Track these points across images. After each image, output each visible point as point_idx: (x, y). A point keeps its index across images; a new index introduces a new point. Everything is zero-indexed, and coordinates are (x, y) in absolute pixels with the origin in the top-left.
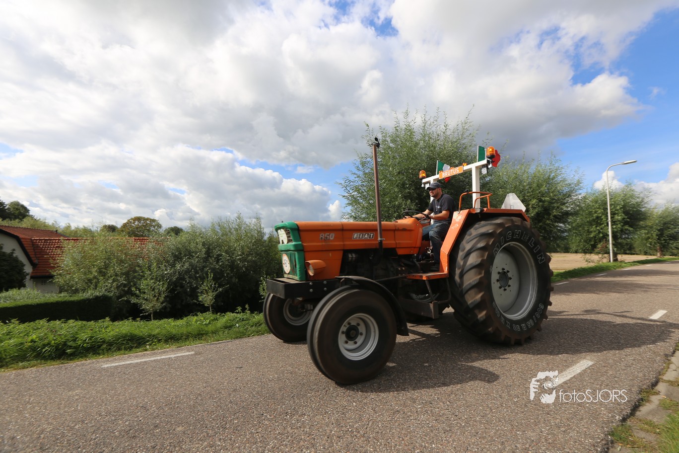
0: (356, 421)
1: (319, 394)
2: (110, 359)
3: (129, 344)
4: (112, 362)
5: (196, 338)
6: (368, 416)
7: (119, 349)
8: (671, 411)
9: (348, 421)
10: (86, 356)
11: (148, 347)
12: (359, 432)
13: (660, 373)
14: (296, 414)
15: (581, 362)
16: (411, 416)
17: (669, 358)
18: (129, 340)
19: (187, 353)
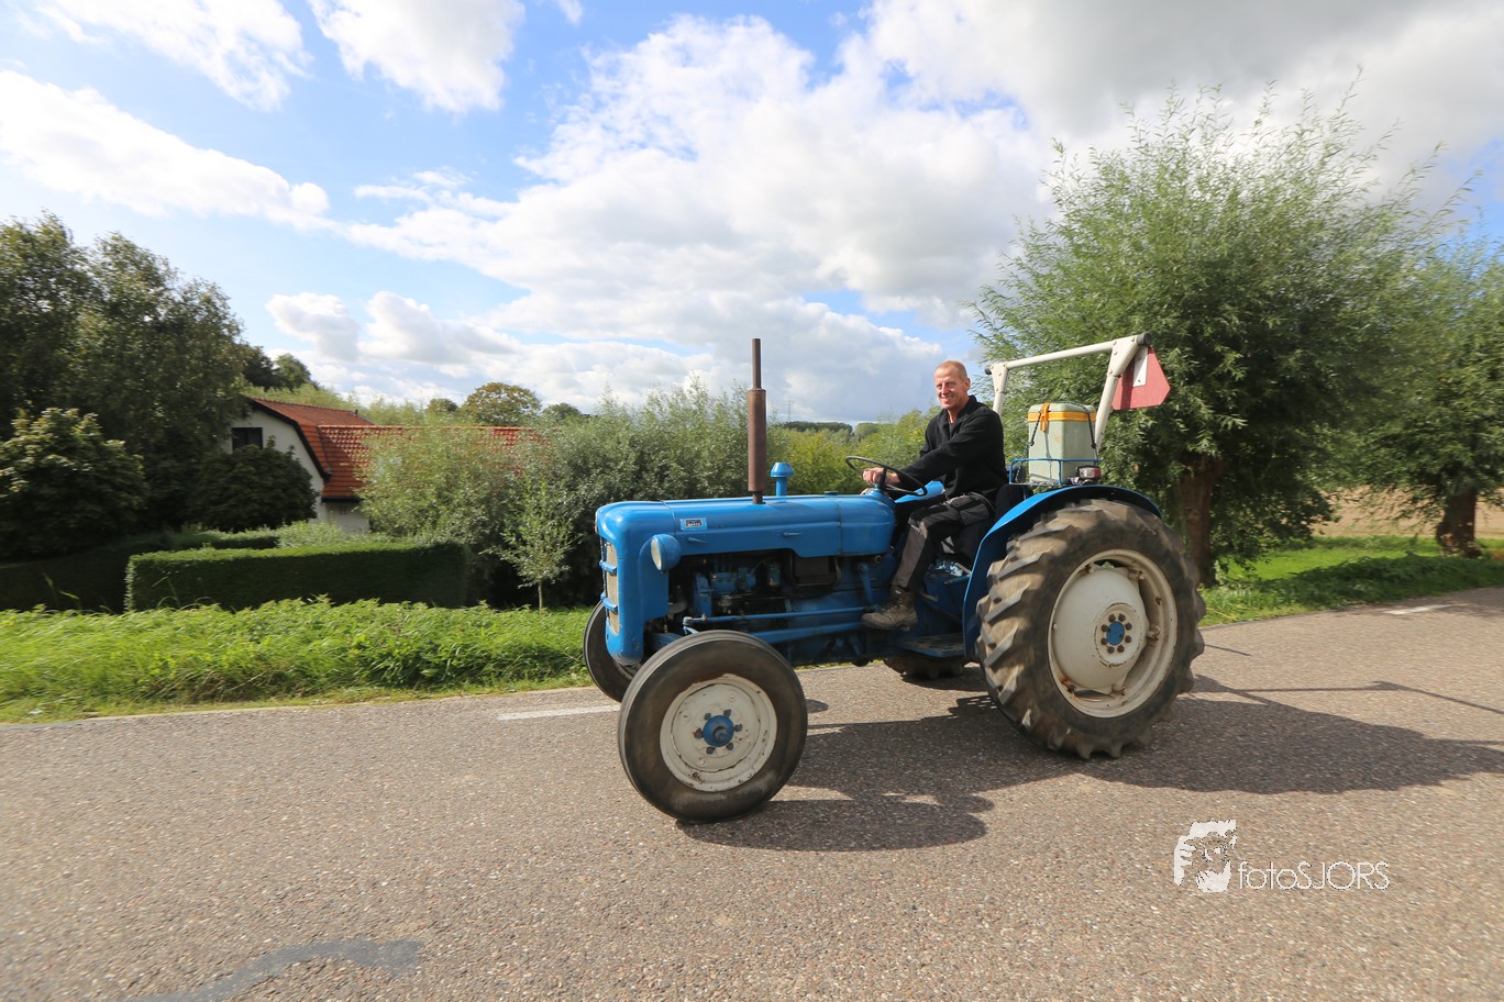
3: (536, 666)
7: (520, 676)
10: (460, 686)
18: (536, 658)
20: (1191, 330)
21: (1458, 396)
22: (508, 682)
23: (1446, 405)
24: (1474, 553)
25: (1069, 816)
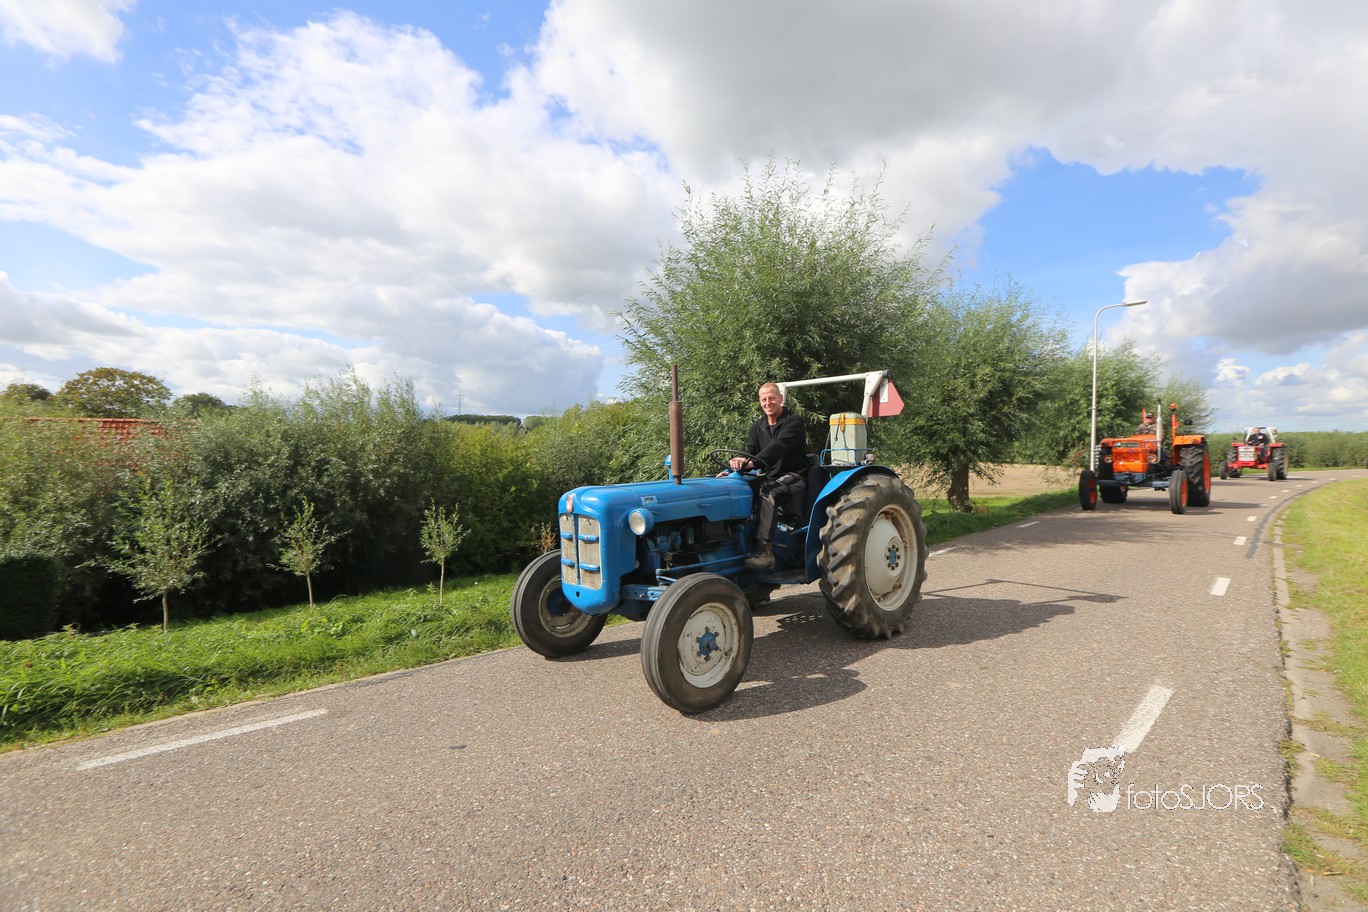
0: (792, 874)
1: (678, 806)
2: (97, 743)
3: (141, 695)
4: (105, 750)
5: (316, 668)
6: (810, 856)
7: (116, 710)
8: (1343, 785)
9: (774, 874)
10: (23, 737)
11: (194, 699)
12: (810, 903)
13: (1287, 707)
14: (646, 868)
15: (1152, 692)
16: (900, 846)
17: (1281, 673)
18: (142, 685)
19: (309, 714)
20: (787, 344)
21: (955, 399)
22: (100, 719)
23: (948, 405)
24: (968, 509)
25: (702, 759)
